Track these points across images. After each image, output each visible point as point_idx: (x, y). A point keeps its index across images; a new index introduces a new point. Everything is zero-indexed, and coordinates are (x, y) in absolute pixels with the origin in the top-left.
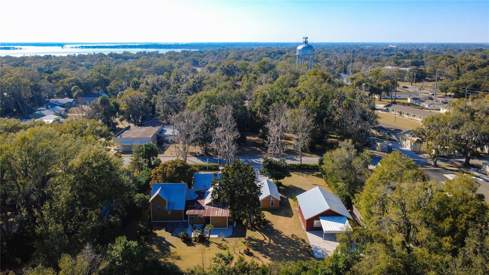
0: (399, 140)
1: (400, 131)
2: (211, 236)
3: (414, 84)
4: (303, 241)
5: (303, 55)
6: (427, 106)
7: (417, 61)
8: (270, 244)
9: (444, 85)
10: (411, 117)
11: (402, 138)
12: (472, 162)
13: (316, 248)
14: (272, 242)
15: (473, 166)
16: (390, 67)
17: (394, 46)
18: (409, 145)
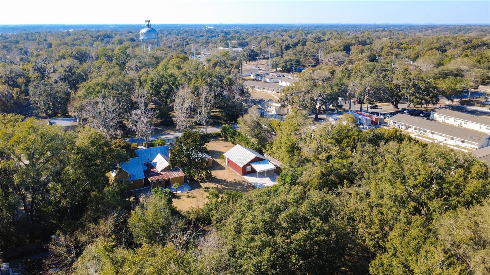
0: (265, 108)
1: (263, 100)
2: (178, 192)
3: (248, 62)
4: (244, 181)
5: (148, 39)
6: (268, 81)
7: (242, 42)
8: (223, 188)
9: (275, 62)
10: (262, 90)
11: (267, 106)
12: (319, 116)
13: (255, 183)
14: (224, 186)
15: (321, 119)
16: (222, 48)
17: (211, 28)
18: (274, 110)
